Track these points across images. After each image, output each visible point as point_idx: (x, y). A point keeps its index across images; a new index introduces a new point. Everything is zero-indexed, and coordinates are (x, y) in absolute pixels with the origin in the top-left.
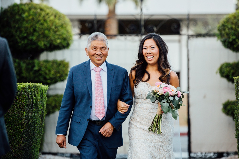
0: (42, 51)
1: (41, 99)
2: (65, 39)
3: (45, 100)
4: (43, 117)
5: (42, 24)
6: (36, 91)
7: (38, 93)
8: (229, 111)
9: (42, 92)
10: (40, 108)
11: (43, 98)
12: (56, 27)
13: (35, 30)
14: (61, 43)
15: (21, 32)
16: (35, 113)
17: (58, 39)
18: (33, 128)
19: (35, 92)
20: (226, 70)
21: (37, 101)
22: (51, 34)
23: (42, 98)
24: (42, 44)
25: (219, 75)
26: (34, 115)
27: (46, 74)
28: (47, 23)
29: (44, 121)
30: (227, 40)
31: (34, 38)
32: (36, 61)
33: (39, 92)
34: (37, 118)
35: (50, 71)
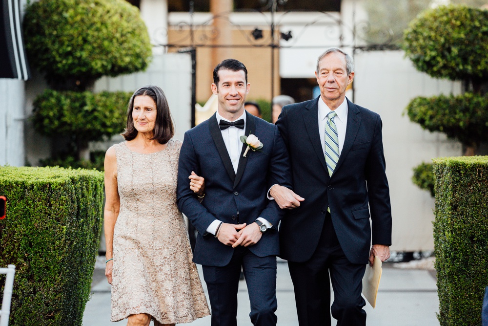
0: (99, 75)
1: (93, 199)
2: (138, 56)
3: (101, 197)
4: (97, 229)
5: (98, 30)
6: (84, 187)
7: (88, 190)
8: (424, 181)
9: (96, 186)
10: (92, 214)
11: (97, 196)
12: (122, 35)
13: (85, 41)
14: (130, 63)
15: (62, 44)
16: (83, 226)
17: (127, 55)
18: (80, 253)
19: (82, 189)
20: (419, 110)
21: (86, 205)
22: (114, 48)
23: (95, 196)
24: (97, 65)
25: (407, 118)
26: (82, 229)
27: (105, 117)
28: (107, 27)
29: (99, 235)
30: (422, 58)
31: (85, 54)
32: (88, 94)
33: (90, 187)
34: (87, 234)
35: (111, 112)
